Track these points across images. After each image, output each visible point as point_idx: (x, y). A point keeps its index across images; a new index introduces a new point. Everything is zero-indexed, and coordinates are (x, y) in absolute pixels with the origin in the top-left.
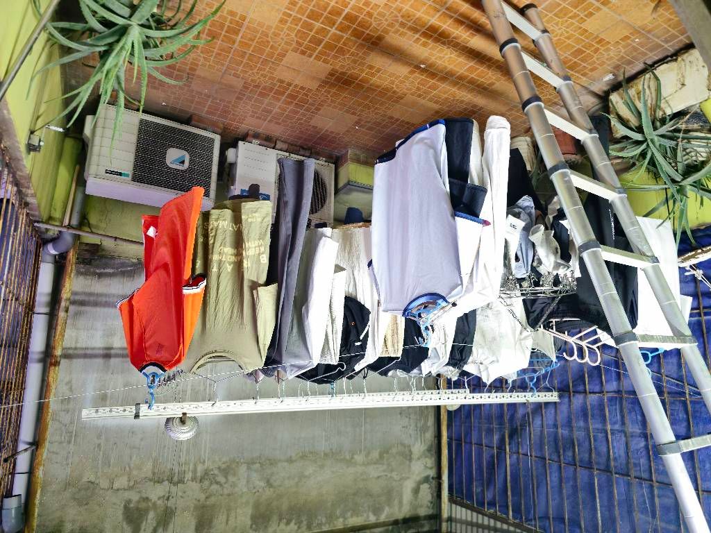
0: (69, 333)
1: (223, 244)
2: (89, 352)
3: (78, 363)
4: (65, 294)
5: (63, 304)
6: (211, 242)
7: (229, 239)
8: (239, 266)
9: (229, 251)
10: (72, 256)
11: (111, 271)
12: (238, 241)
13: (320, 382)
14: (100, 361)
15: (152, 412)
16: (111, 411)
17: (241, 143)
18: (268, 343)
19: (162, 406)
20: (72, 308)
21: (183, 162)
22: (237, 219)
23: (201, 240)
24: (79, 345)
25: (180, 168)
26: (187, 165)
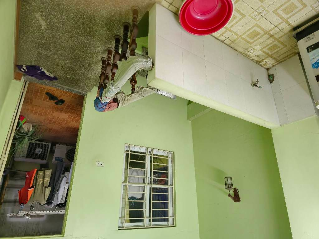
0: (6, 196)
1: (40, 178)
2: (10, 201)
3: (7, 204)
4: (6, 185)
5: (5, 188)
6: (38, 178)
7: (42, 177)
8: (43, 183)
9: (41, 180)
10: (8, 175)
11: (19, 178)
12: (44, 178)
13: (59, 207)
14: (13, 203)
15: (21, 213)
16: (14, 214)
17: (57, 145)
18: (47, 199)
19: (23, 212)
20: (7, 189)
21: (40, 152)
22: (44, 173)
23: (36, 177)
24: (8, 199)
25: (39, 153)
26: (41, 152)
